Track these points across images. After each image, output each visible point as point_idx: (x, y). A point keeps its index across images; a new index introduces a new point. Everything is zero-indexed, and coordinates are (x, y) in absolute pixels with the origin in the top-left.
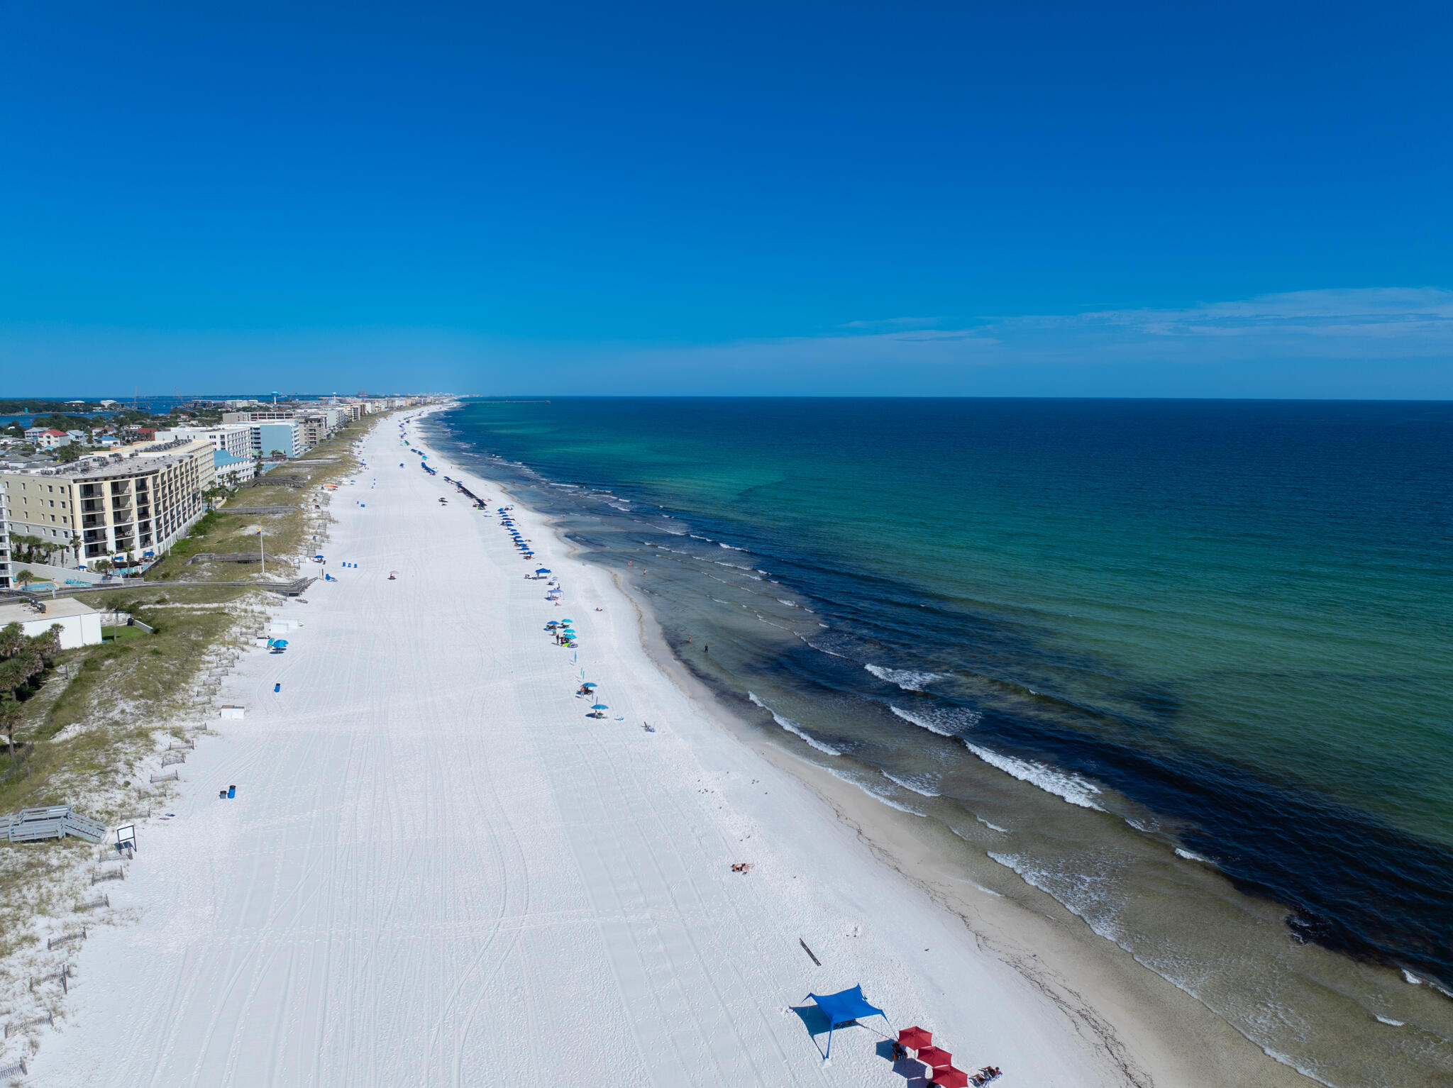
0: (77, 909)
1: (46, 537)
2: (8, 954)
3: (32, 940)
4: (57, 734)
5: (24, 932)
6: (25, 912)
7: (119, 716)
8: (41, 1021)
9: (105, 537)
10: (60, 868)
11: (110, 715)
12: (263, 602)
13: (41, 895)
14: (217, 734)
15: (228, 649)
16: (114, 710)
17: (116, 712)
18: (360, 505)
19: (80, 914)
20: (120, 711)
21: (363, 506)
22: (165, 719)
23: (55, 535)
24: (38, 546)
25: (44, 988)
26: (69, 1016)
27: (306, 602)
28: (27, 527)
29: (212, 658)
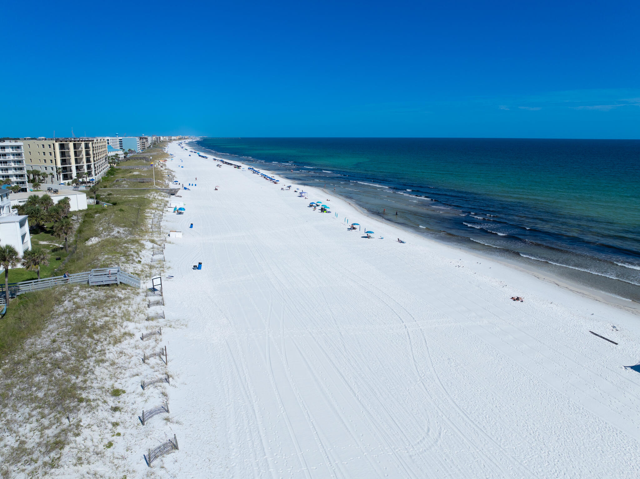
0: (148, 319)
1: (43, 170)
2: (119, 342)
3: (131, 335)
4: (86, 242)
5: (123, 331)
6: (118, 320)
7: (117, 234)
8: (161, 380)
9: (71, 171)
10: (125, 299)
11: (112, 234)
12: (160, 195)
13: (123, 311)
14: (173, 243)
15: (156, 211)
16: (113, 232)
17: (114, 232)
18: (180, 167)
19: (151, 322)
20: (117, 232)
21: (182, 167)
22: (142, 236)
23: (46, 169)
24: (39, 175)
25: (153, 361)
26: (176, 378)
27: (181, 197)
28: (32, 167)
29: (149, 215)
